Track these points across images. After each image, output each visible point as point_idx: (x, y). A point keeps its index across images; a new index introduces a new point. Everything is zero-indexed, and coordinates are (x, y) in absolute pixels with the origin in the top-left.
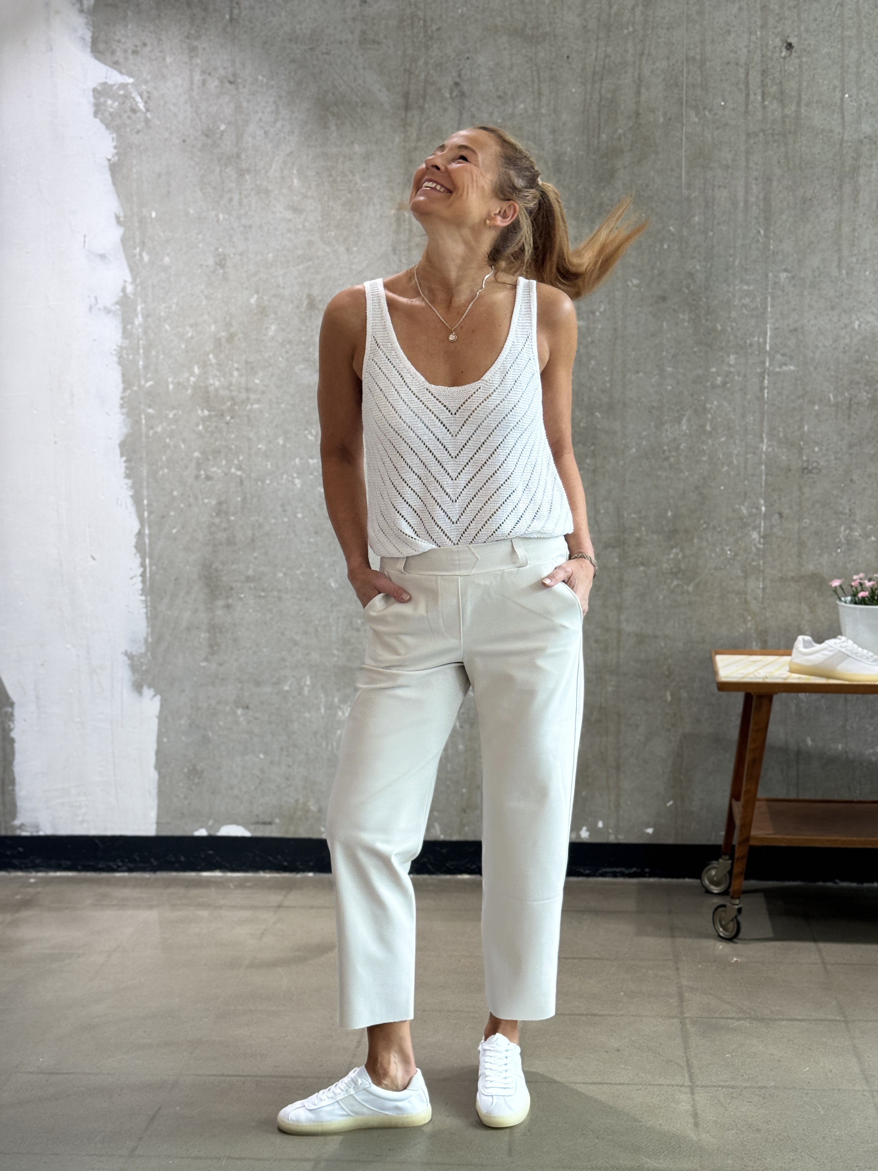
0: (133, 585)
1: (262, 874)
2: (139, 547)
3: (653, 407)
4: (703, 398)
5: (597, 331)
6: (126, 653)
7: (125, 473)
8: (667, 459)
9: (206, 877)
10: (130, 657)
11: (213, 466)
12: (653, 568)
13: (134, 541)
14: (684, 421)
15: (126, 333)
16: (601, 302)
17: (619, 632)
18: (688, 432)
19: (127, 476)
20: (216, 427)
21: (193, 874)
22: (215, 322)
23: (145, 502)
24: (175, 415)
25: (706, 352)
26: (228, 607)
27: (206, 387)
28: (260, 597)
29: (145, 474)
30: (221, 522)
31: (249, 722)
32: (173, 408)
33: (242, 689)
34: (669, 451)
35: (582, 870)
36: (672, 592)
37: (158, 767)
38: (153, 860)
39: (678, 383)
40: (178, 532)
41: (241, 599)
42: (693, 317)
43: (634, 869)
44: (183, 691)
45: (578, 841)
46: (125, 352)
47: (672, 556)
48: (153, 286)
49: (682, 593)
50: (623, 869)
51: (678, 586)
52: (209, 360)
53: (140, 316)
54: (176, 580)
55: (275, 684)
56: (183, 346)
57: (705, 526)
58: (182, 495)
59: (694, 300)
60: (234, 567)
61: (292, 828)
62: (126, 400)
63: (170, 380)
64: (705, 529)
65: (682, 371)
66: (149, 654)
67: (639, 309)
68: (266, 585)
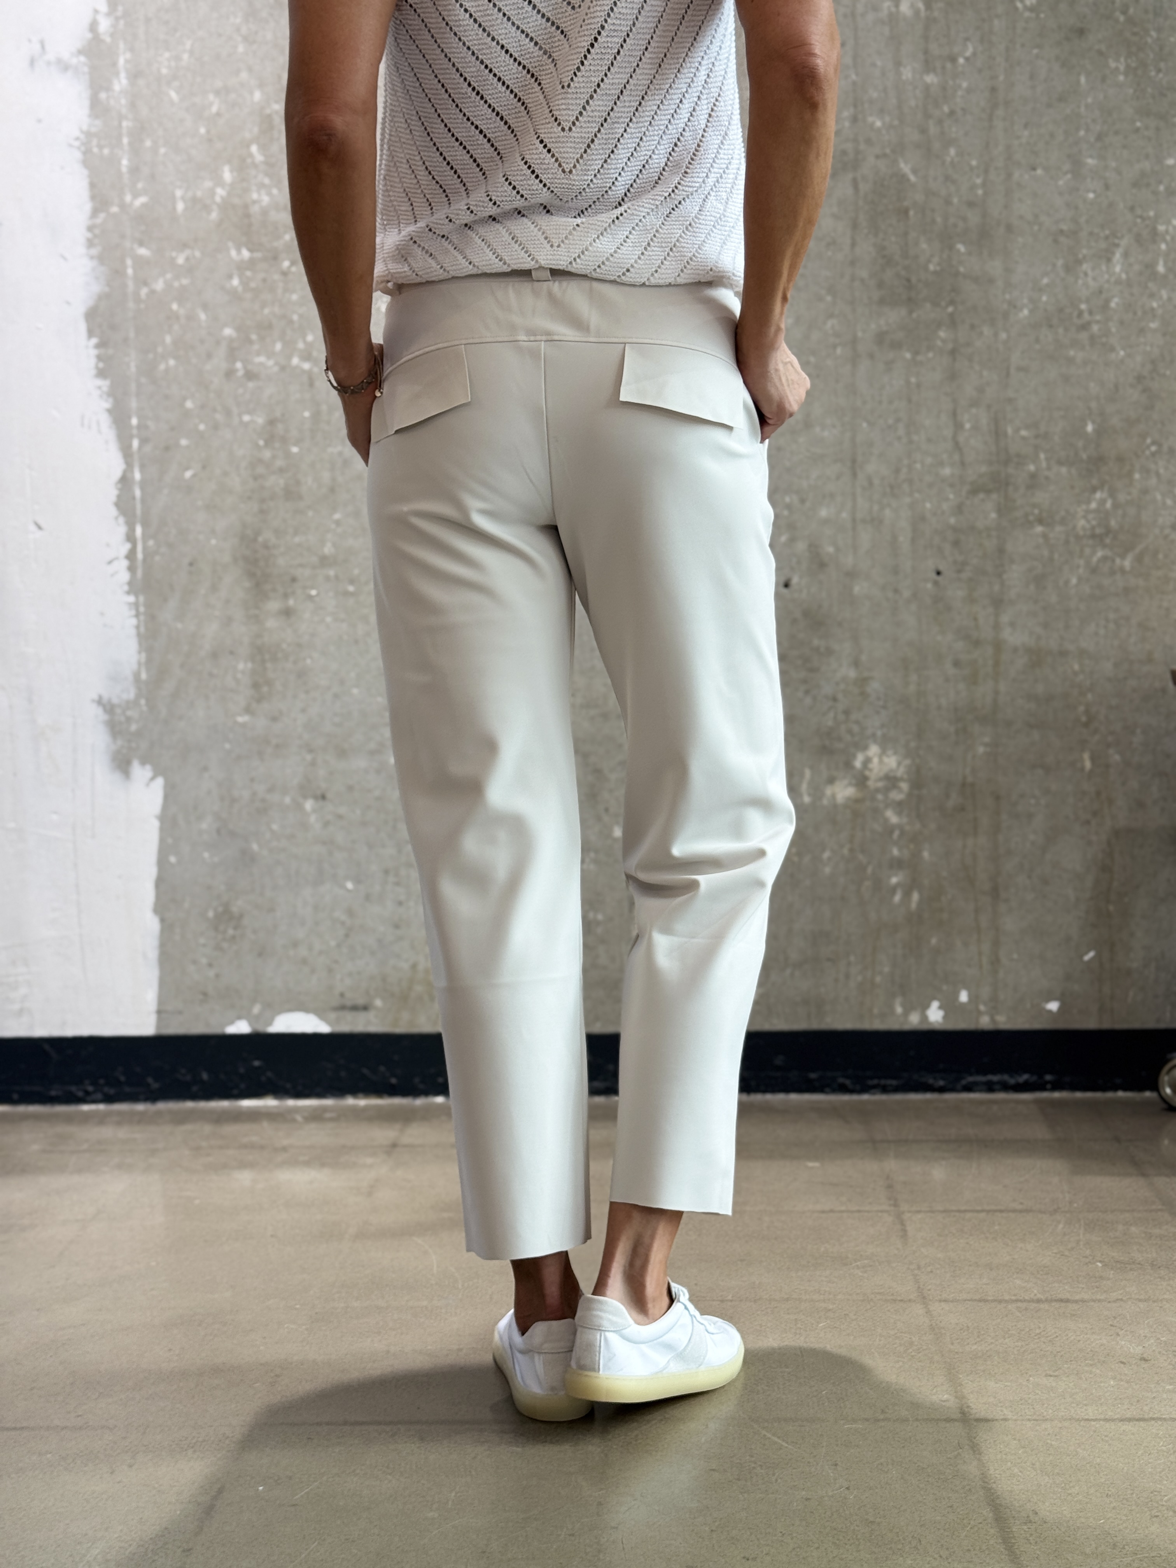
0: (112, 575)
1: (350, 1101)
2: (124, 505)
3: (1062, 232)
4: (1152, 214)
5: (960, 93)
6: (100, 702)
7: (97, 368)
8: (1085, 327)
9: (249, 1108)
10: (108, 707)
11: (258, 354)
12: (1059, 529)
13: (112, 493)
14: (1118, 256)
15: (97, 107)
16: (967, 39)
17: (998, 646)
18: (1124, 276)
19: (101, 374)
20: (264, 280)
21: (225, 1104)
22: (261, 85)
23: (134, 421)
24: (187, 259)
25: (1158, 129)
26: (287, 613)
27: (246, 207)
28: (346, 594)
29: (133, 368)
30: (274, 457)
31: (326, 824)
32: (185, 246)
33: (313, 763)
34: (1091, 313)
35: (931, 1081)
36: (1094, 571)
37: (160, 908)
38: (150, 1080)
39: (1107, 187)
40: (194, 476)
41: (310, 597)
42: (1134, 65)
43: (1026, 1077)
44: (205, 769)
45: (925, 1027)
46: (95, 142)
47: (1093, 505)
48: (148, 20)
49: (1112, 573)
50: (1006, 1077)
51: (1105, 559)
52: (251, 155)
53: (123, 75)
54: (191, 564)
55: (372, 753)
56: (202, 130)
57: (1153, 448)
58: (203, 407)
59: (1135, 34)
60: (297, 539)
61: (405, 1016)
62: (97, 231)
63: (179, 193)
64: (1153, 454)
65: (1113, 164)
66: (143, 702)
67: (1035, 51)
68: (356, 572)
